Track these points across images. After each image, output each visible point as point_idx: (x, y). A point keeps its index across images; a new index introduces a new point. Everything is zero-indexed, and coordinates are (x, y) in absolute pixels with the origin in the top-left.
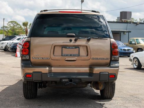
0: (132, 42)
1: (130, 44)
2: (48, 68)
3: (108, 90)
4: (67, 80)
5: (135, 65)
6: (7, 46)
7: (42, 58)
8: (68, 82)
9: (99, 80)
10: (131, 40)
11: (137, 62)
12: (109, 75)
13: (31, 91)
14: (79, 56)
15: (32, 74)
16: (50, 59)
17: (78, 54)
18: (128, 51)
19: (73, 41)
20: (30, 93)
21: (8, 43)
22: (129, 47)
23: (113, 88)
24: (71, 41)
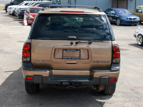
0: (139, 10)
1: (136, 12)
2: (48, 72)
3: (108, 88)
4: (67, 83)
5: (139, 42)
6: (15, 11)
7: (43, 61)
8: (68, 85)
9: (100, 83)
10: (138, 8)
11: (141, 39)
12: (109, 78)
13: (33, 87)
14: (80, 59)
15: (32, 77)
16: (51, 62)
17: (79, 56)
18: (134, 20)
19: (74, 44)
20: (32, 89)
21: (15, 8)
22: (136, 15)
23: (114, 86)
24: (72, 44)
